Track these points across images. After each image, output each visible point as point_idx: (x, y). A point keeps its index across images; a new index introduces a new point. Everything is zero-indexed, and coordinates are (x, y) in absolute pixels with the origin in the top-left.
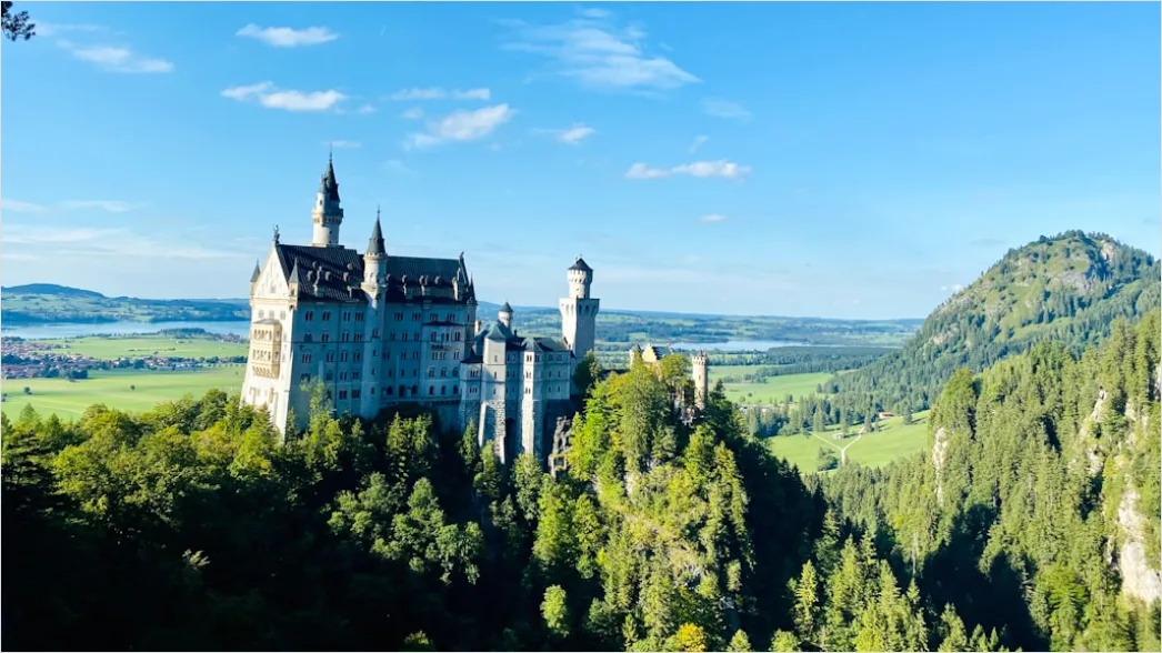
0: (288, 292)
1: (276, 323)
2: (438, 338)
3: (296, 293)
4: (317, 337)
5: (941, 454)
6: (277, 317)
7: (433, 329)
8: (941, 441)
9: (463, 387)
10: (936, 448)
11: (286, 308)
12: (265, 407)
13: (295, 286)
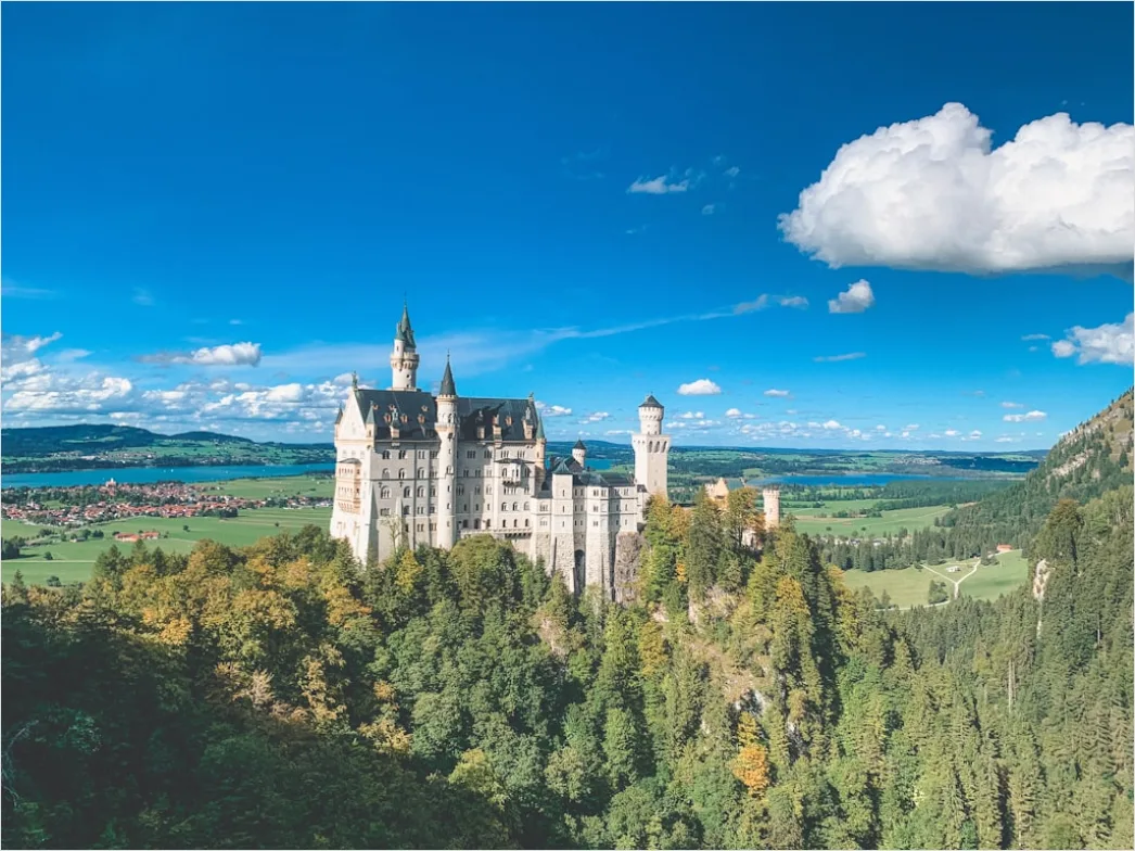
0: (366, 432)
1: (357, 463)
2: (509, 474)
3: (373, 434)
4: (394, 475)
5: (1042, 586)
6: (357, 457)
7: (505, 466)
8: (1042, 573)
9: (534, 521)
10: (1037, 581)
11: (365, 448)
12: (346, 540)
13: (371, 427)
